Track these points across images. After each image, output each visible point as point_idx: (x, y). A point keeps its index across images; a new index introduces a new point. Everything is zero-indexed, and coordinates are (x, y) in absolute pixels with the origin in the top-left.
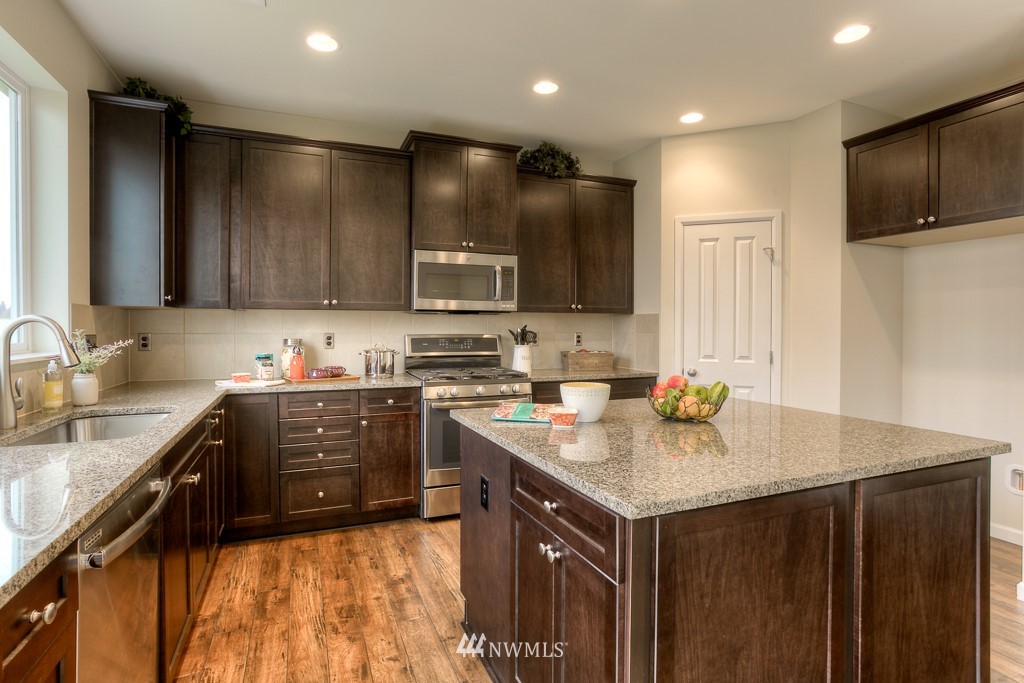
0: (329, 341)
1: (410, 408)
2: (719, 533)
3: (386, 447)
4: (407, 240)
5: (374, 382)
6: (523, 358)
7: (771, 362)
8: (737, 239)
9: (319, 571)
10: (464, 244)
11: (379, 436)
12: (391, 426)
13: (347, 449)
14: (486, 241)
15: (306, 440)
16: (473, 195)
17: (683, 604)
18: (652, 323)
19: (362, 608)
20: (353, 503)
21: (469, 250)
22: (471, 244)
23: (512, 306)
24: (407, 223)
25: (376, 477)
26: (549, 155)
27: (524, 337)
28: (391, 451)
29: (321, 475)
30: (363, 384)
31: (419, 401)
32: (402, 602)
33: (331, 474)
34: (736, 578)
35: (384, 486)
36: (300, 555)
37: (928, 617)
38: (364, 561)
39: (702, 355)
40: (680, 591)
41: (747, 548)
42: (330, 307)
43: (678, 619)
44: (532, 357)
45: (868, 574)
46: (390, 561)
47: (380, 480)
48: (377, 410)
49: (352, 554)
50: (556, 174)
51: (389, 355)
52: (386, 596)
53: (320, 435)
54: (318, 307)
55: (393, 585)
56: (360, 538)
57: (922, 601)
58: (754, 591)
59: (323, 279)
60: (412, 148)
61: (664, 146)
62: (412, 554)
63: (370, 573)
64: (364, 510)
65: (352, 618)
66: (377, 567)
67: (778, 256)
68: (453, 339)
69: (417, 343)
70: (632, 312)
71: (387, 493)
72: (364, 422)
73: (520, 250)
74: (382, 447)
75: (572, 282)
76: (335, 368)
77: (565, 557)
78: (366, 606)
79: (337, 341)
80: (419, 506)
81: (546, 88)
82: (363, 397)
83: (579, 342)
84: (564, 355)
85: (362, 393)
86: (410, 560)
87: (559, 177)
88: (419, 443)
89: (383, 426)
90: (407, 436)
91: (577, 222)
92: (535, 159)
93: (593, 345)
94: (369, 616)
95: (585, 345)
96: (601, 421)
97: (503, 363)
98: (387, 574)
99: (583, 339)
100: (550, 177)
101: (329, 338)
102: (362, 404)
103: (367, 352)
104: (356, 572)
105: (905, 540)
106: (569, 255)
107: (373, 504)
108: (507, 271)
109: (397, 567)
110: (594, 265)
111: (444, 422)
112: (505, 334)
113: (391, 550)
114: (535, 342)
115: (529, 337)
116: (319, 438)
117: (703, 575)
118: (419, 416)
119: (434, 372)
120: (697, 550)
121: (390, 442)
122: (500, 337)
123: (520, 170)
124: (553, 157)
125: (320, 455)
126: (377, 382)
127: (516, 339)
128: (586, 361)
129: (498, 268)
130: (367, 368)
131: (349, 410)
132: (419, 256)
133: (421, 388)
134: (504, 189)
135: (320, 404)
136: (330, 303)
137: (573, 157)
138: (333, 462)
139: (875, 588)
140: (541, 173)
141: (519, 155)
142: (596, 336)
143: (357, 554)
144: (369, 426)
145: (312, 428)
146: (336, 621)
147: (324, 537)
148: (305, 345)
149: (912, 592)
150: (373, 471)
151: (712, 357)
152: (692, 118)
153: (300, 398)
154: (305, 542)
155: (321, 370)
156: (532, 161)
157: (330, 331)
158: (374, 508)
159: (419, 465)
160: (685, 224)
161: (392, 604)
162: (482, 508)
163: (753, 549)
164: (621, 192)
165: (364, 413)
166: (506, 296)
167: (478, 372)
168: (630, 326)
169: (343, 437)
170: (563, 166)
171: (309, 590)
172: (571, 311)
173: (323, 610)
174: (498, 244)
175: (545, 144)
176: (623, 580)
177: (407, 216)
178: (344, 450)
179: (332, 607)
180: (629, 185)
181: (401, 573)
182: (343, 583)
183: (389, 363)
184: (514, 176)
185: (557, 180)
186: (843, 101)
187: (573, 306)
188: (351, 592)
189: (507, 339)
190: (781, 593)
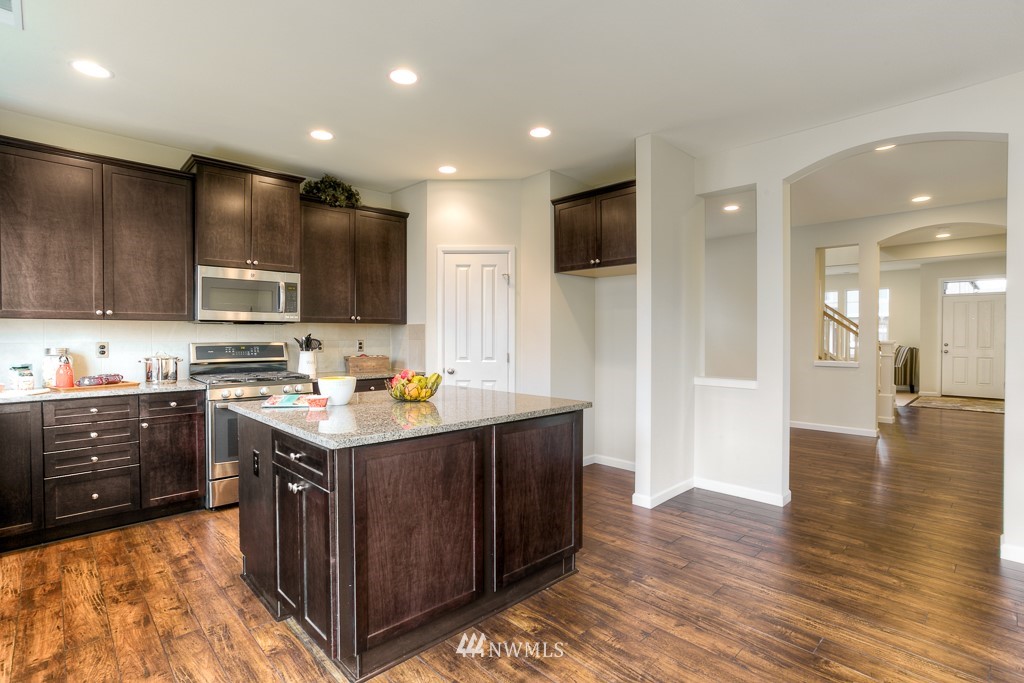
0: (103, 350)
1: (194, 409)
2: (397, 458)
3: (169, 445)
4: (191, 256)
5: (155, 387)
6: (308, 362)
7: (508, 361)
8: (483, 266)
9: (95, 563)
10: (249, 262)
11: (161, 437)
12: (175, 427)
13: (126, 451)
14: (272, 260)
15: (78, 445)
16: (257, 218)
17: (373, 501)
18: (420, 331)
19: (143, 582)
20: (133, 501)
21: (255, 267)
22: (256, 262)
23: (296, 317)
24: (190, 240)
25: (158, 474)
26: (331, 186)
27: (308, 344)
28: (174, 450)
29: (95, 478)
30: (144, 389)
31: (203, 403)
32: (185, 571)
33: (107, 476)
34: (410, 485)
35: (167, 482)
36: (71, 555)
37: (540, 505)
38: (146, 549)
39: (458, 356)
40: (371, 494)
41: (417, 467)
42: (104, 316)
43: (369, 510)
44: (317, 362)
45: (499, 481)
46: (173, 545)
47: (163, 477)
48: (159, 413)
49: (132, 546)
50: (337, 204)
51: (171, 362)
52: (169, 570)
53: (94, 439)
54: (91, 317)
55: (176, 561)
56: (140, 533)
57: (536, 496)
58: (422, 493)
59: (95, 289)
60: (194, 171)
61: (430, 187)
62: (197, 537)
63: (154, 556)
64: (145, 506)
65: (135, 589)
66: (159, 551)
67: (512, 281)
68: (239, 347)
69: (201, 351)
70: (405, 323)
71: (170, 488)
72: (145, 425)
73: (304, 268)
74: (165, 447)
75: (353, 297)
76: (111, 375)
77: (304, 489)
78: (148, 580)
79: (111, 350)
80: (205, 497)
81: (321, 135)
82: (144, 401)
83: (360, 348)
84: (346, 359)
85: (142, 398)
86: (194, 542)
87: (340, 206)
88: (203, 440)
89: (166, 427)
90: (191, 434)
91: (355, 245)
92: (319, 190)
93: (372, 350)
94: (151, 585)
95: (367, 351)
96: (349, 404)
97: (290, 367)
98: (170, 555)
99: (364, 345)
100: (331, 206)
101: (103, 347)
102: (142, 408)
103: (147, 360)
104: (137, 558)
105: (525, 461)
106: (349, 274)
107: (155, 500)
108: (290, 287)
109: (180, 547)
110: (372, 282)
111: (229, 420)
112: (291, 341)
113: (174, 536)
114: (320, 349)
115: (314, 343)
116: (93, 443)
117: (387, 484)
118: (203, 416)
119: (219, 377)
120: (382, 469)
121: (174, 441)
122: (286, 344)
123: (303, 198)
124: (335, 189)
125: (95, 459)
126: (158, 387)
127: (301, 346)
128: (365, 364)
129: (282, 284)
130: (147, 375)
131: (127, 414)
132: (203, 271)
133: (205, 390)
134: (288, 214)
135: (94, 410)
136: (104, 314)
137: (353, 189)
138: (110, 464)
139: (505, 489)
140: (324, 202)
141: (302, 185)
142: (376, 342)
143: (138, 545)
144: (150, 428)
145: (87, 433)
146: (116, 594)
147: (99, 537)
148: (71, 354)
149: (530, 491)
150: (155, 469)
151: (465, 358)
152: (447, 170)
153: (70, 405)
154: (77, 544)
155: (94, 378)
156: (315, 191)
157: (103, 340)
158: (156, 504)
159: (203, 461)
160: (446, 253)
161: (175, 574)
162: (254, 476)
163: (421, 468)
164: (396, 222)
165: (144, 415)
166: (290, 308)
167: (262, 375)
168: (404, 333)
169: (120, 440)
170: (343, 197)
171: (84, 579)
172: (352, 321)
173: (101, 590)
174: (283, 262)
175: (327, 176)
176: (333, 489)
177: (190, 233)
178: (123, 452)
179: (111, 586)
180: (404, 216)
181: (185, 552)
182: (122, 569)
183: (171, 370)
184: (298, 203)
185: (337, 209)
186: (552, 171)
187: (353, 318)
188: (131, 571)
189: (293, 346)
190: (441, 494)
